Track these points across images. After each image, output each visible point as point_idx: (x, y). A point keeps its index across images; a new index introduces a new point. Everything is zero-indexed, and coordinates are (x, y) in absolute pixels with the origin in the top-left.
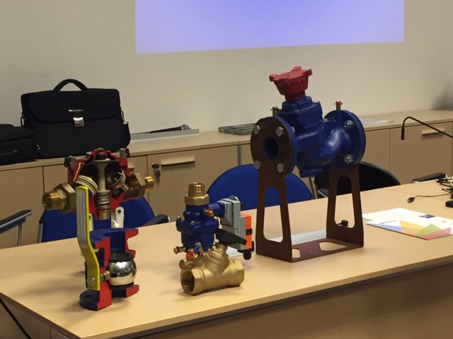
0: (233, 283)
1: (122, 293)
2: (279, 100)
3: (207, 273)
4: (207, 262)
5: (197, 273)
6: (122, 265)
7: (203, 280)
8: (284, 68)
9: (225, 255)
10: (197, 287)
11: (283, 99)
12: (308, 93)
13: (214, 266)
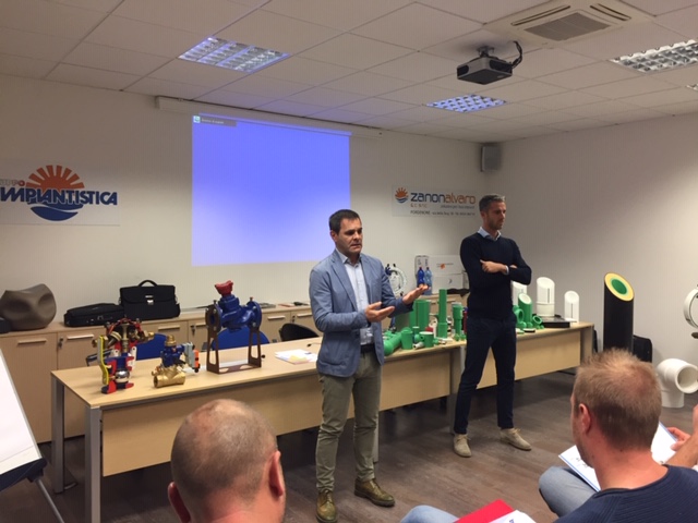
0: (180, 383)
1: (123, 386)
2: (218, 297)
3: (165, 378)
4: (166, 373)
5: (159, 378)
6: (122, 373)
7: (162, 381)
8: (222, 282)
9: (175, 369)
10: (159, 384)
11: (220, 296)
12: (232, 293)
13: (169, 375)
